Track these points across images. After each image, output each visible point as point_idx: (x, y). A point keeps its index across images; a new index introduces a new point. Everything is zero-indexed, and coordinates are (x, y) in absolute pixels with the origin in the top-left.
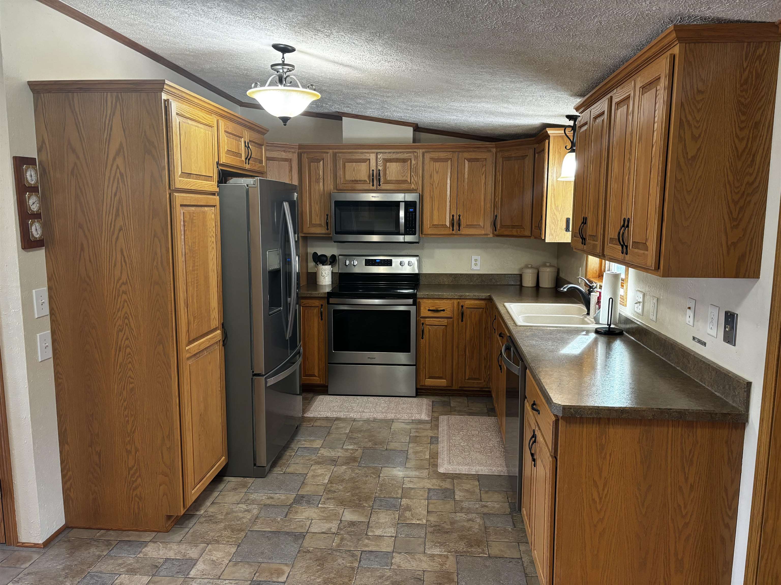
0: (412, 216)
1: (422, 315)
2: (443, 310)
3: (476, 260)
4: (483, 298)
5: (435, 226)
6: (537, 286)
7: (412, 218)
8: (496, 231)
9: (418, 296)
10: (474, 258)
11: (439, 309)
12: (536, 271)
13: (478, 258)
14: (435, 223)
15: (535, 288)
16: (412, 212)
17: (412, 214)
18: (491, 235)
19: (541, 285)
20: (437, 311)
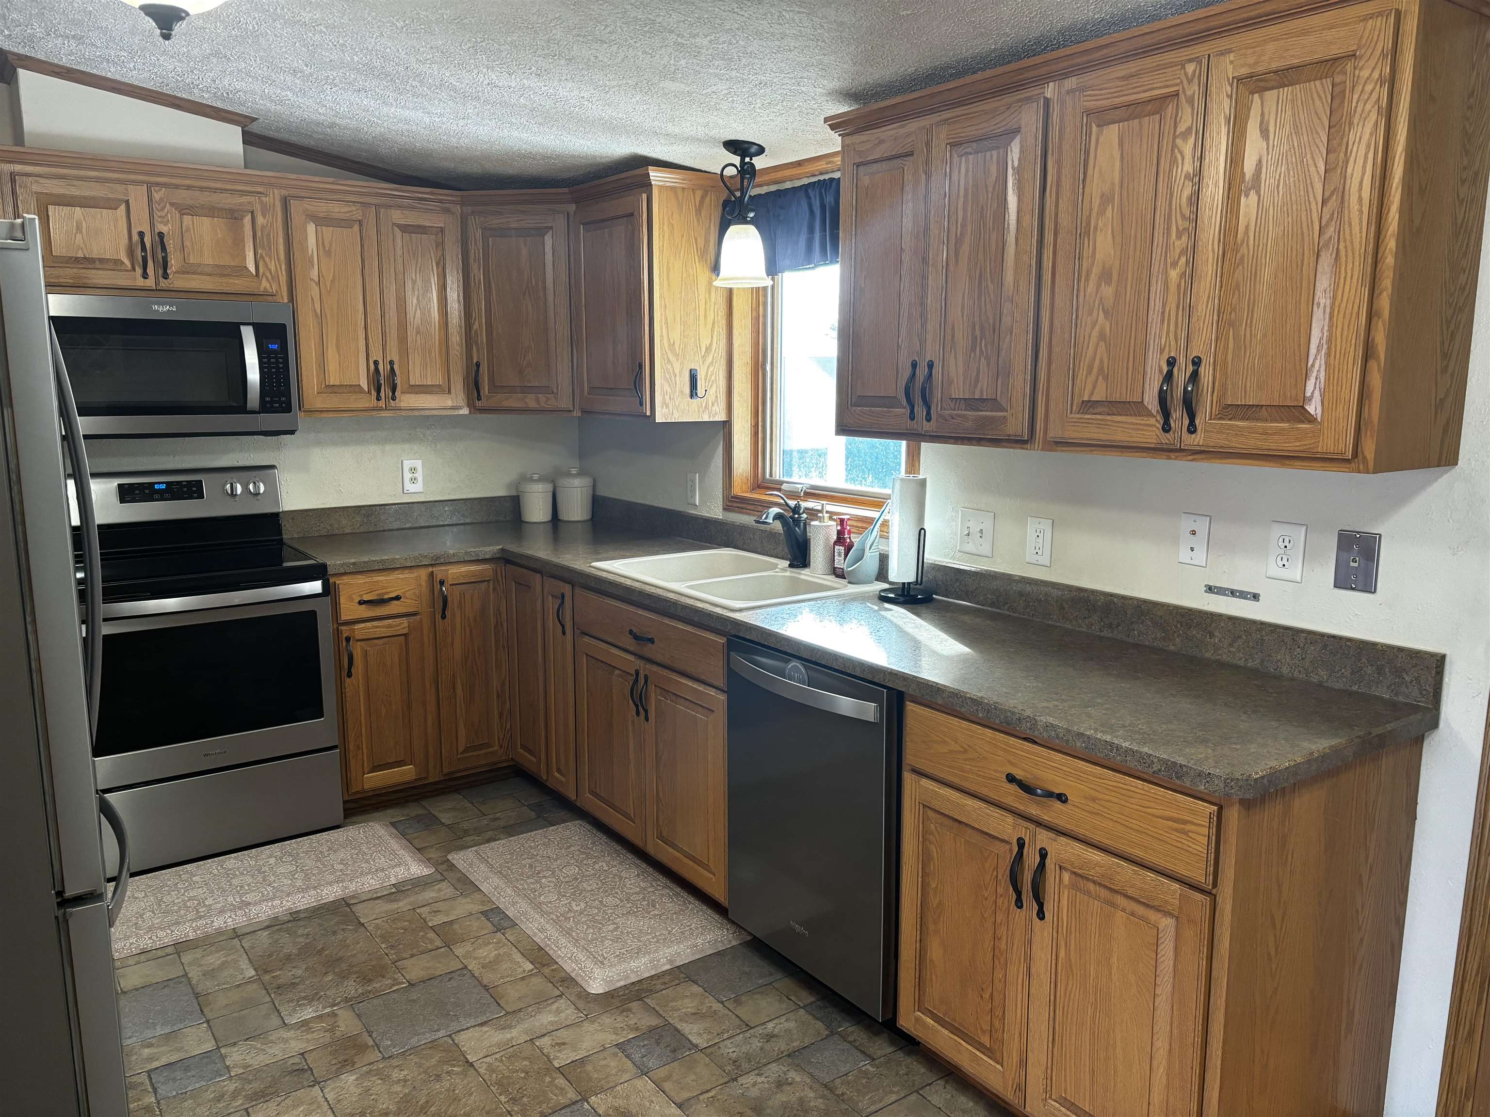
0: (277, 362)
1: (345, 616)
2: (398, 598)
3: (413, 470)
4: (487, 557)
5: (332, 389)
6: (555, 519)
7: (278, 368)
8: (479, 398)
9: (330, 571)
10: (408, 464)
11: (386, 597)
12: (549, 487)
13: (418, 464)
14: (333, 380)
15: (551, 524)
16: (274, 352)
17: (277, 358)
18: (465, 411)
19: (564, 516)
20: (381, 602)
